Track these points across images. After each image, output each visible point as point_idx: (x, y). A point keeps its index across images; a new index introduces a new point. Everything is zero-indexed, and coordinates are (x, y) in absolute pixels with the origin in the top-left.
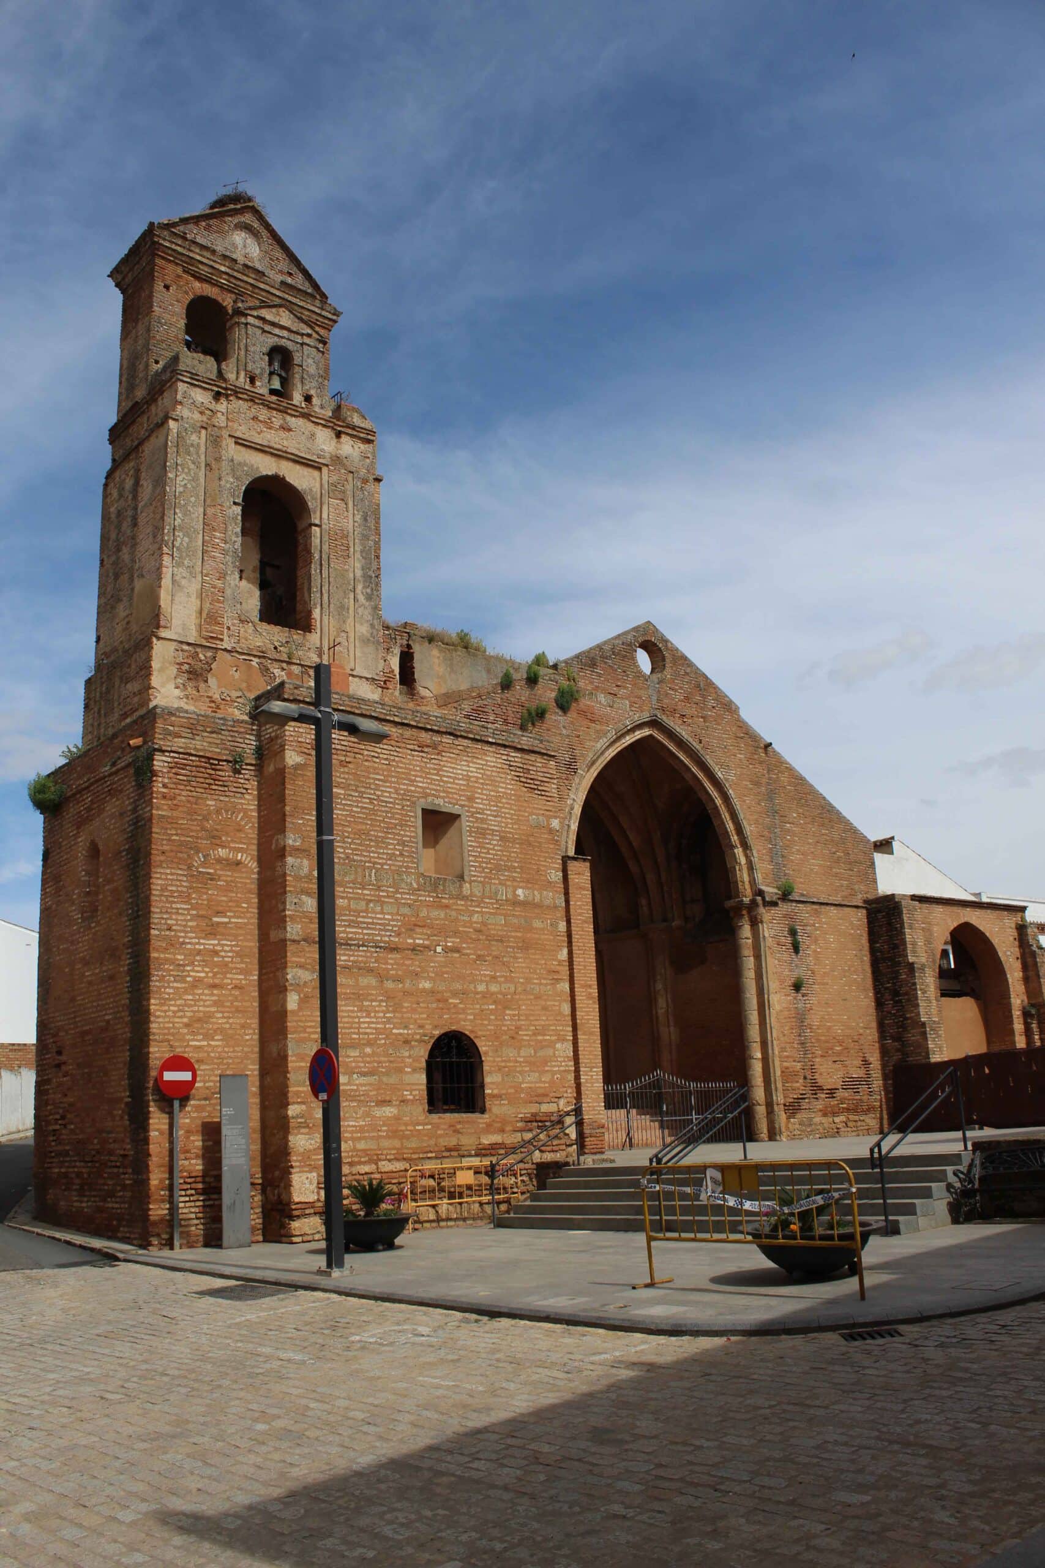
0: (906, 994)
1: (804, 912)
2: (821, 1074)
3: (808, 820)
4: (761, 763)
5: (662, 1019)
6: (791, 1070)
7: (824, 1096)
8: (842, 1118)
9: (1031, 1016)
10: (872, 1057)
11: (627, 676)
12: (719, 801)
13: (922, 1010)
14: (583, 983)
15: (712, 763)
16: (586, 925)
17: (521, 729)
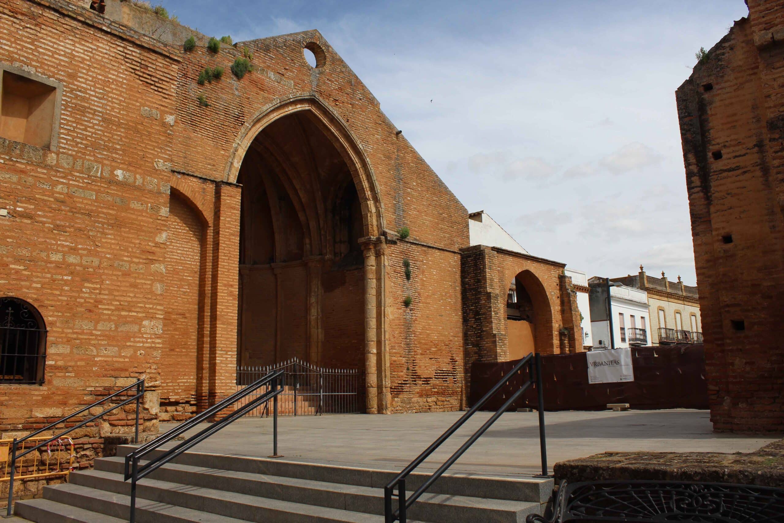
0: (484, 314)
1: (416, 251)
2: (420, 367)
3: (424, 189)
4: (392, 144)
5: (313, 323)
6: (398, 363)
7: (421, 382)
8: (434, 399)
9: (565, 335)
10: (458, 357)
11: (294, 63)
12: (358, 165)
13: (494, 325)
14: (226, 282)
15: (355, 137)
16: (233, 237)
17: (198, 83)
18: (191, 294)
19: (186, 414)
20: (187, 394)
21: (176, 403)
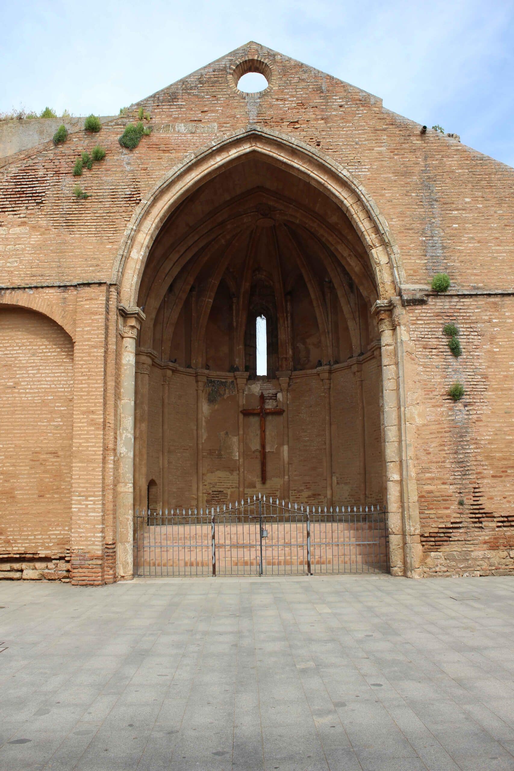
1: (473, 307)
2: (491, 498)
3: (490, 203)
4: (413, 151)
11: (217, 100)
14: (85, 409)
16: (95, 350)
17: (74, 176)
18: (64, 428)
19: (60, 572)
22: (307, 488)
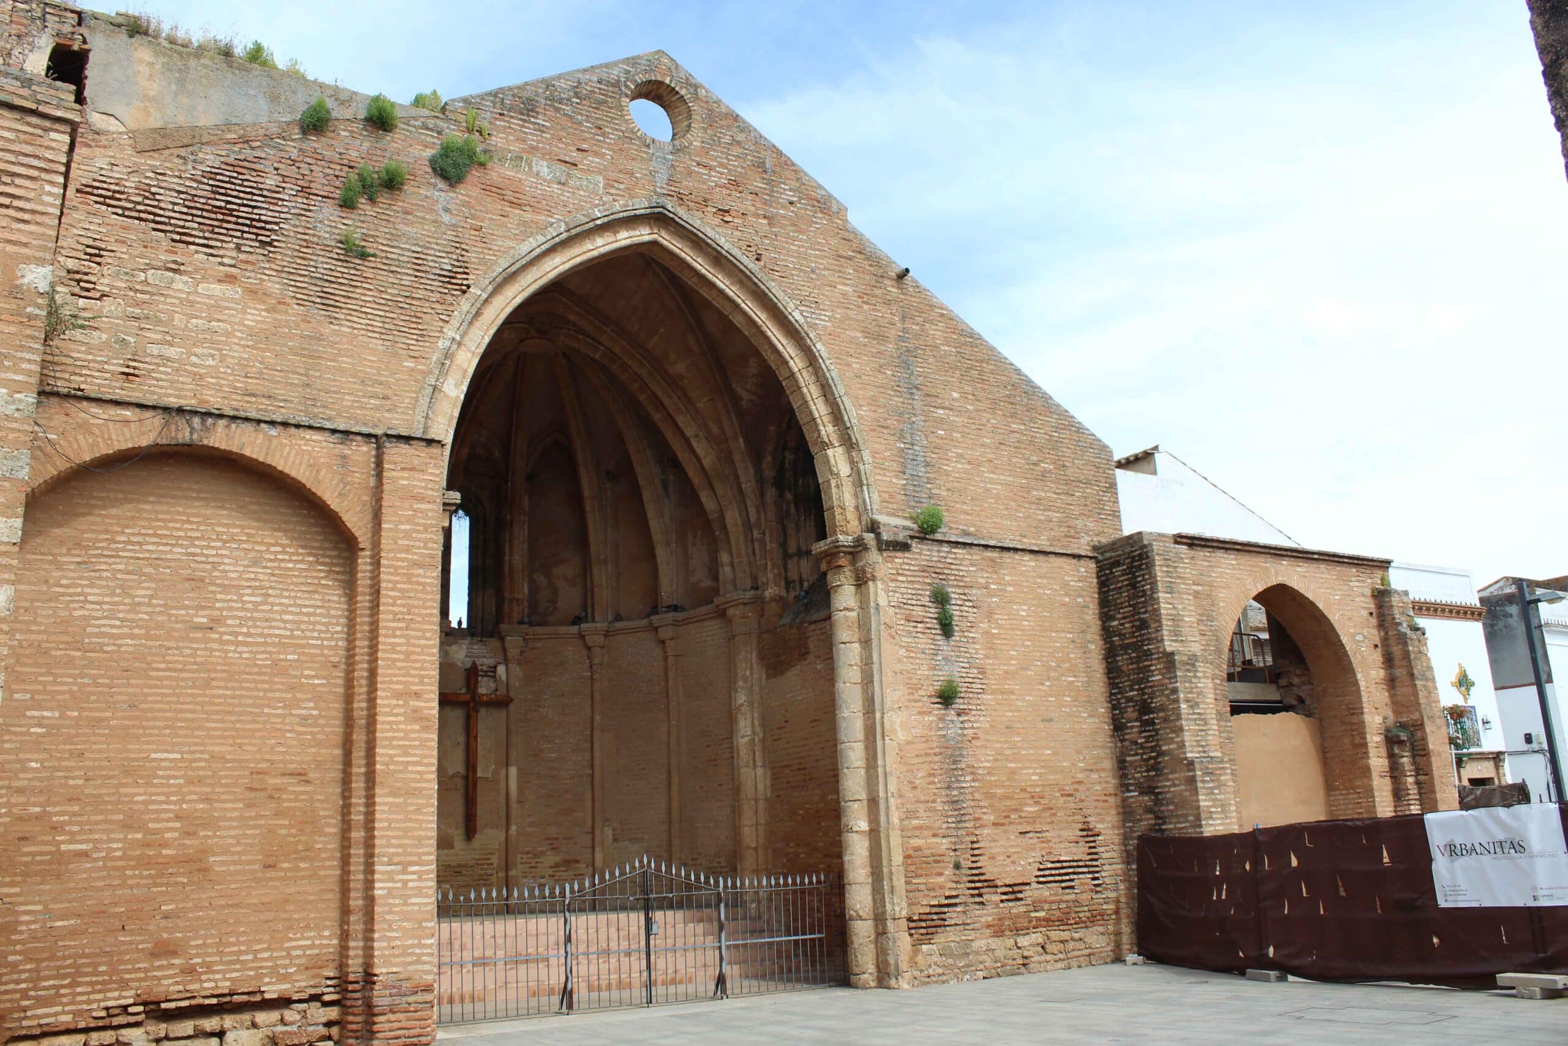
0: (1162, 708)
1: (967, 563)
2: (993, 858)
3: (983, 405)
4: (888, 303)
5: (744, 753)
6: (927, 852)
7: (996, 898)
8: (1037, 937)
9: (1401, 743)
10: (1102, 821)
11: (604, 135)
12: (797, 363)
13: (1187, 737)
14: (401, 687)
15: (780, 295)
16: (421, 571)
17: (341, 206)
18: (322, 722)
19: (311, 1029)
20: (317, 976)
21: (283, 1002)
22: (553, 849)
